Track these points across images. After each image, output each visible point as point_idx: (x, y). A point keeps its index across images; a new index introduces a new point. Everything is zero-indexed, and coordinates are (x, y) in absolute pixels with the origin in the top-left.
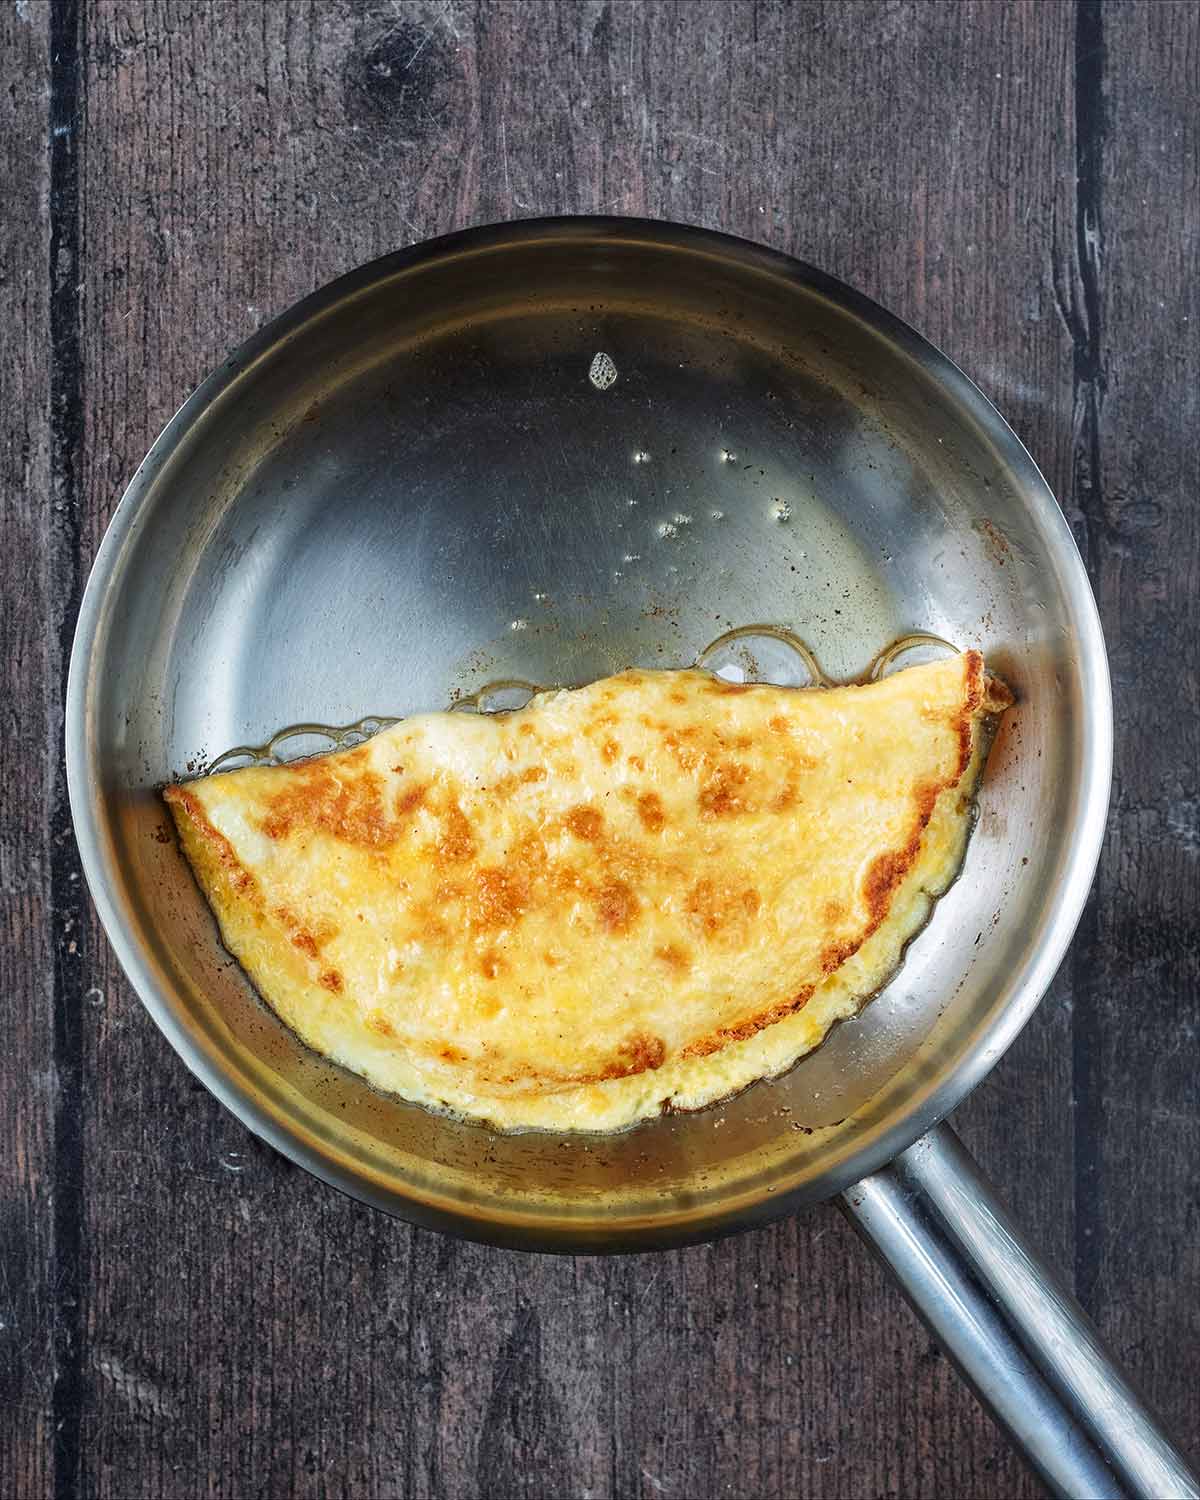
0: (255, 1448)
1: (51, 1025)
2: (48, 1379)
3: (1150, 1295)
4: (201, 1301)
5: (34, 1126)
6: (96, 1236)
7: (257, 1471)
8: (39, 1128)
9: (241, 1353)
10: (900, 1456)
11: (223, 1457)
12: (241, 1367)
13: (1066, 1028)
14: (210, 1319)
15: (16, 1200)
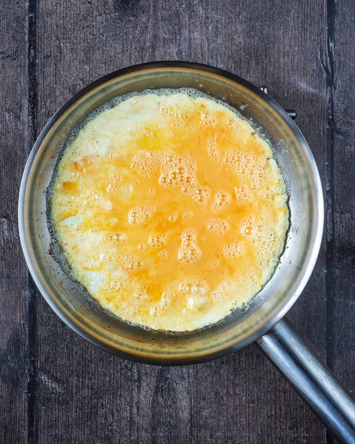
0: (86, 402)
1: (27, 277)
2: (26, 381)
3: (348, 356)
4: (71, 358)
5: (22, 307)
6: (40, 339)
7: (87, 408)
8: (24, 307)
9: (82, 374)
10: (275, 404)
11: (77, 404)
12: (82, 378)
13: (324, 277)
14: (73, 363)
15: (17, 328)
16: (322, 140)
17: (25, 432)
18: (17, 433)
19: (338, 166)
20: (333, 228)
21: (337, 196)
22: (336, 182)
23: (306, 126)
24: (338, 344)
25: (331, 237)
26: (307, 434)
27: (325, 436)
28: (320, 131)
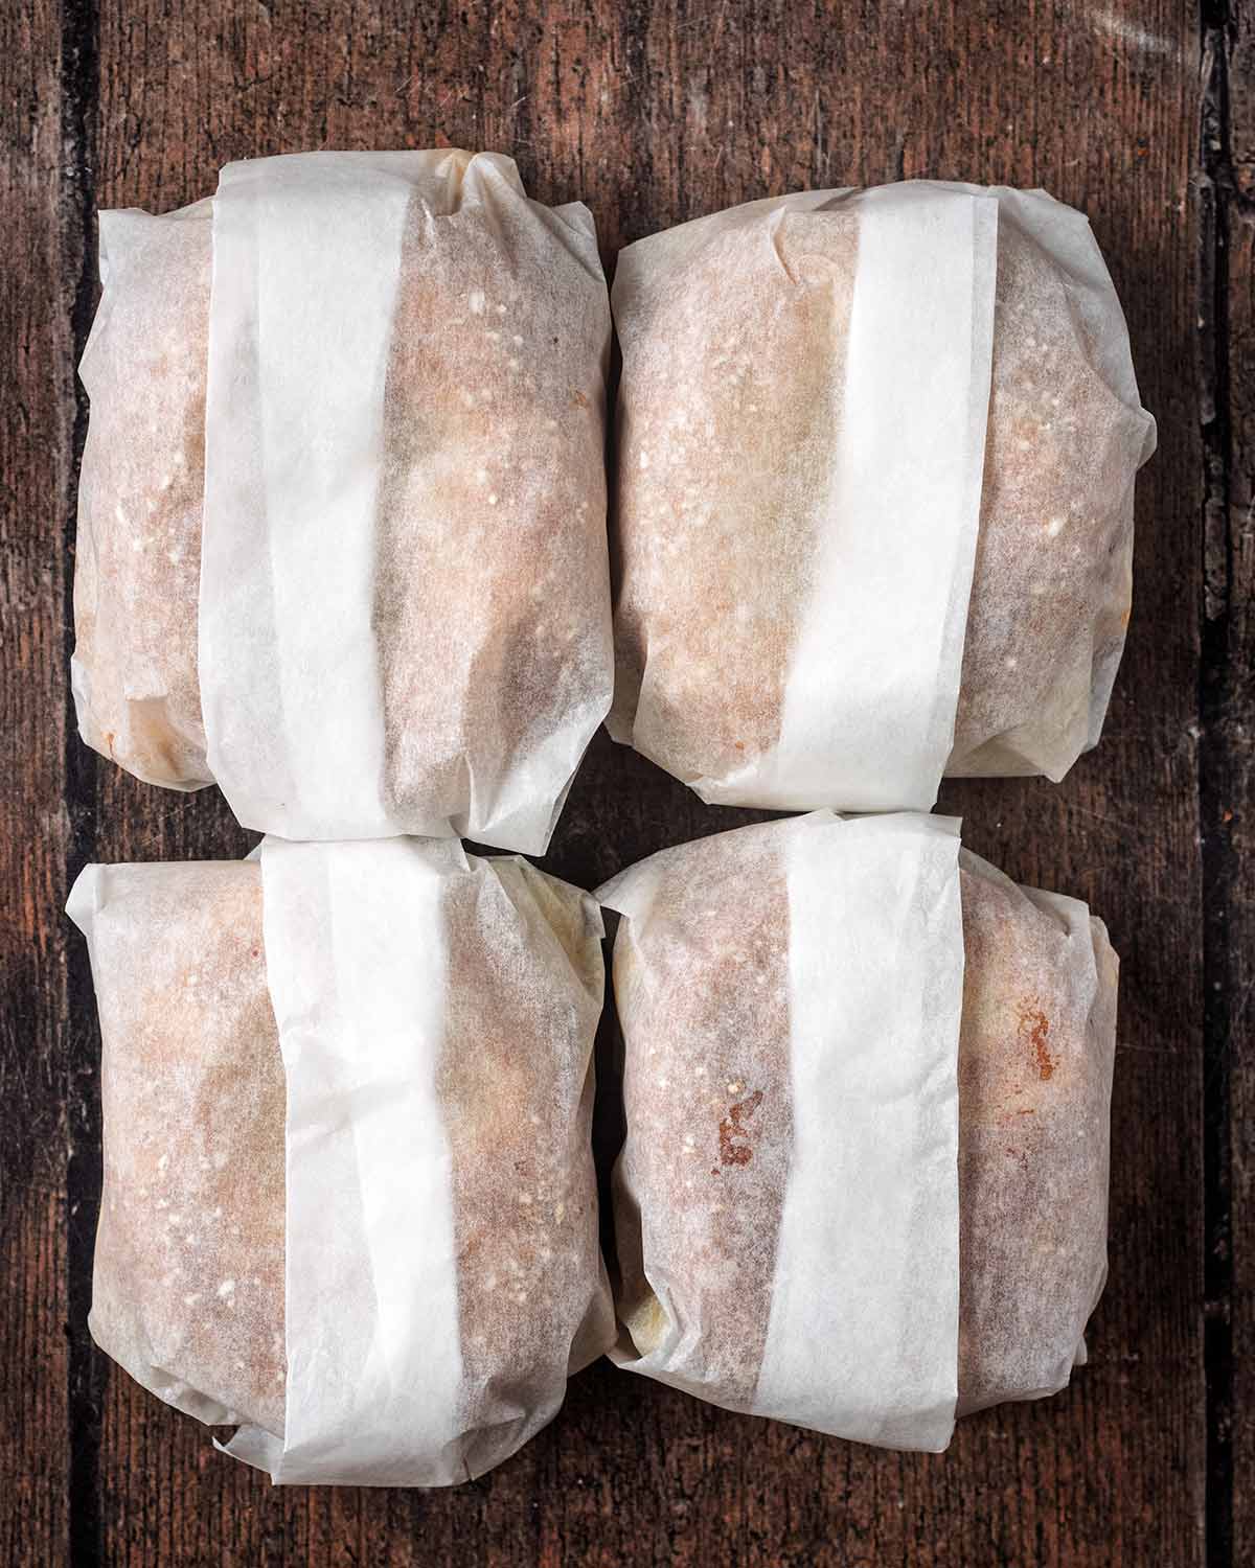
16: (1182, 234)
17: (58, 1351)
18: (27, 1357)
19: (1244, 335)
20: (1228, 568)
21: (1241, 445)
22: (1236, 393)
23: (1122, 181)
24: (1247, 1011)
25: (1220, 603)
26: (1131, 1353)
27: (1201, 1362)
28: (1176, 200)
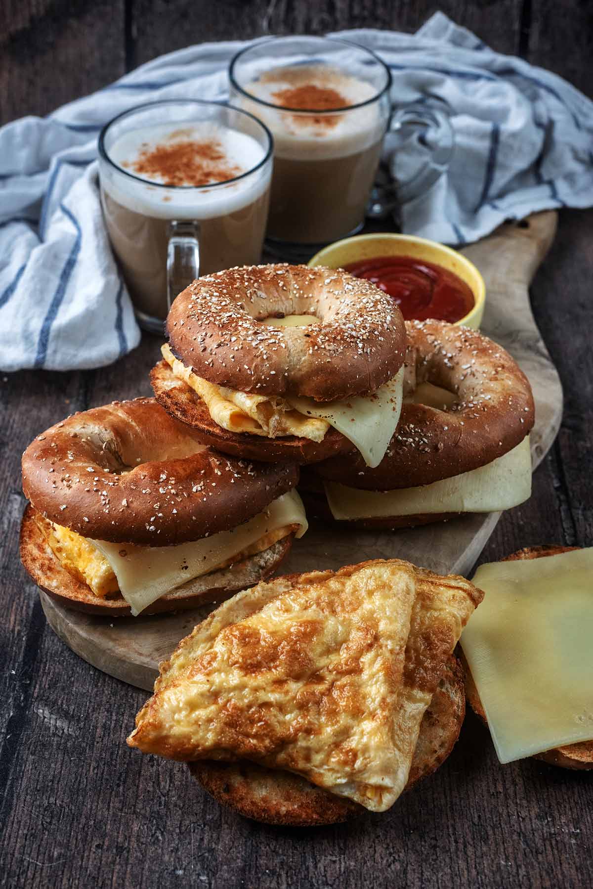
0: (120, 752)
2: (7, 715)
4: (99, 684)
5: (22, 607)
6: (46, 654)
7: (120, 764)
8: (24, 608)
9: (119, 707)
11: (101, 755)
12: (117, 714)
14: (104, 692)
15: (6, 636)
